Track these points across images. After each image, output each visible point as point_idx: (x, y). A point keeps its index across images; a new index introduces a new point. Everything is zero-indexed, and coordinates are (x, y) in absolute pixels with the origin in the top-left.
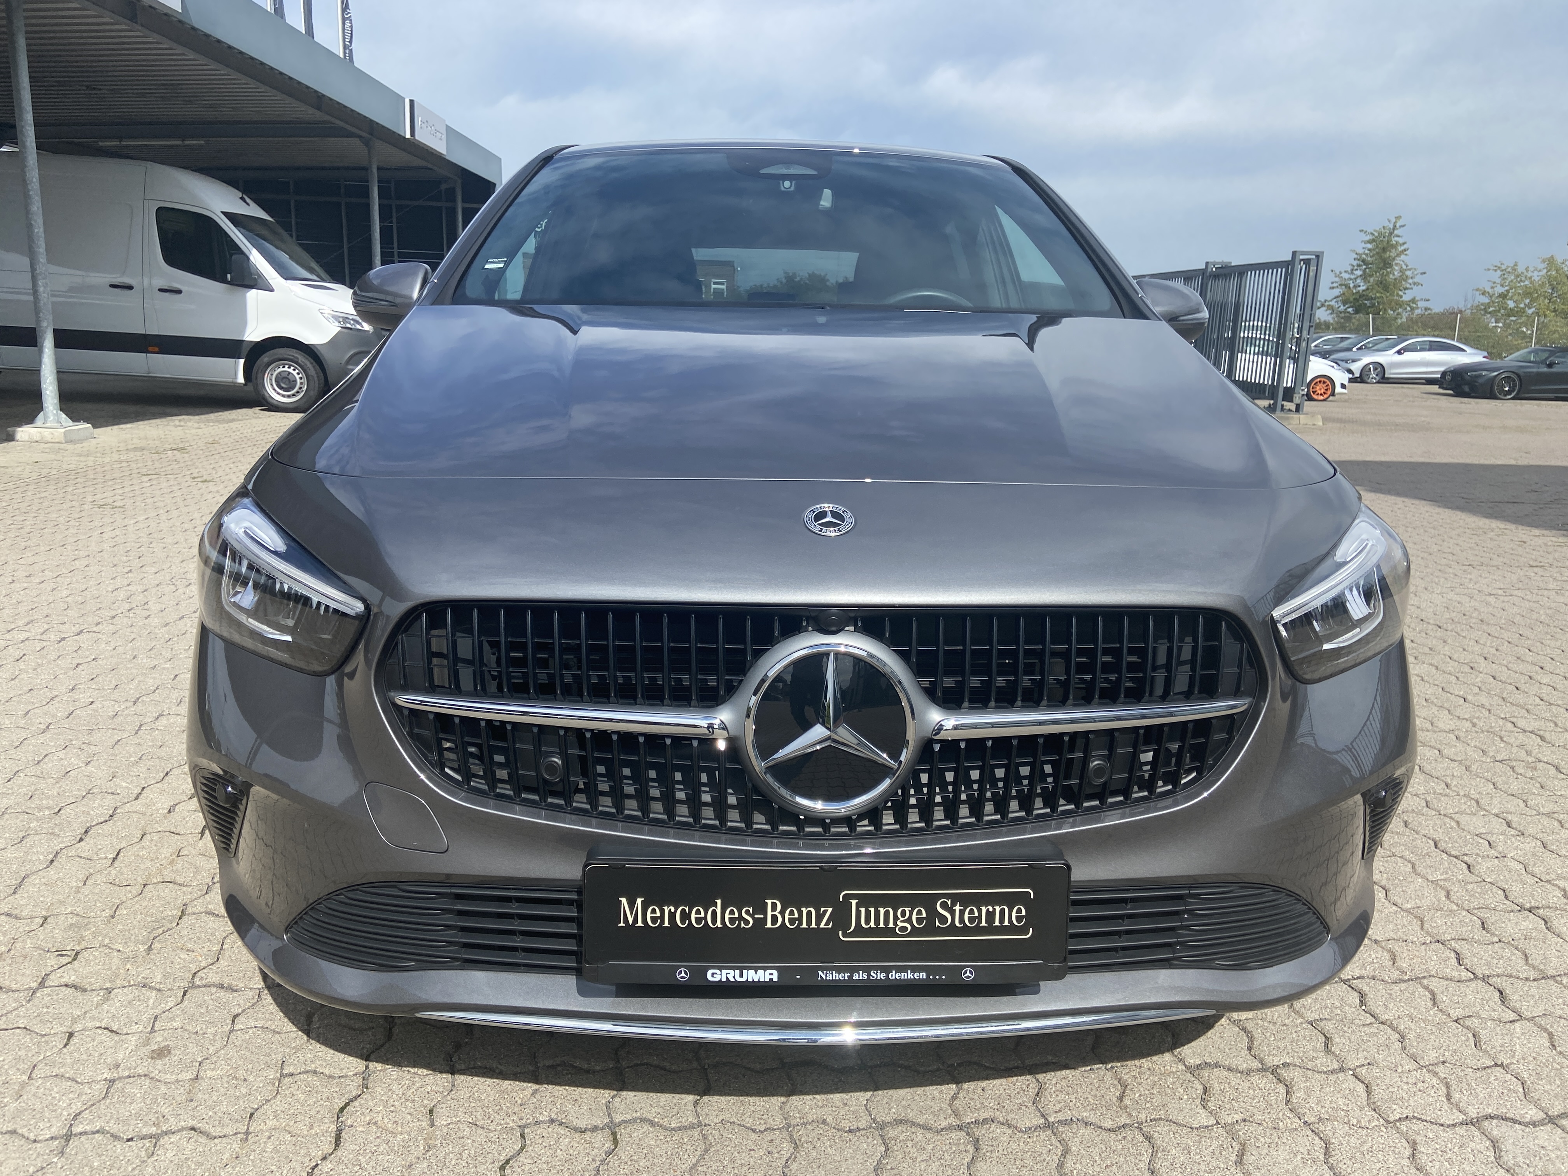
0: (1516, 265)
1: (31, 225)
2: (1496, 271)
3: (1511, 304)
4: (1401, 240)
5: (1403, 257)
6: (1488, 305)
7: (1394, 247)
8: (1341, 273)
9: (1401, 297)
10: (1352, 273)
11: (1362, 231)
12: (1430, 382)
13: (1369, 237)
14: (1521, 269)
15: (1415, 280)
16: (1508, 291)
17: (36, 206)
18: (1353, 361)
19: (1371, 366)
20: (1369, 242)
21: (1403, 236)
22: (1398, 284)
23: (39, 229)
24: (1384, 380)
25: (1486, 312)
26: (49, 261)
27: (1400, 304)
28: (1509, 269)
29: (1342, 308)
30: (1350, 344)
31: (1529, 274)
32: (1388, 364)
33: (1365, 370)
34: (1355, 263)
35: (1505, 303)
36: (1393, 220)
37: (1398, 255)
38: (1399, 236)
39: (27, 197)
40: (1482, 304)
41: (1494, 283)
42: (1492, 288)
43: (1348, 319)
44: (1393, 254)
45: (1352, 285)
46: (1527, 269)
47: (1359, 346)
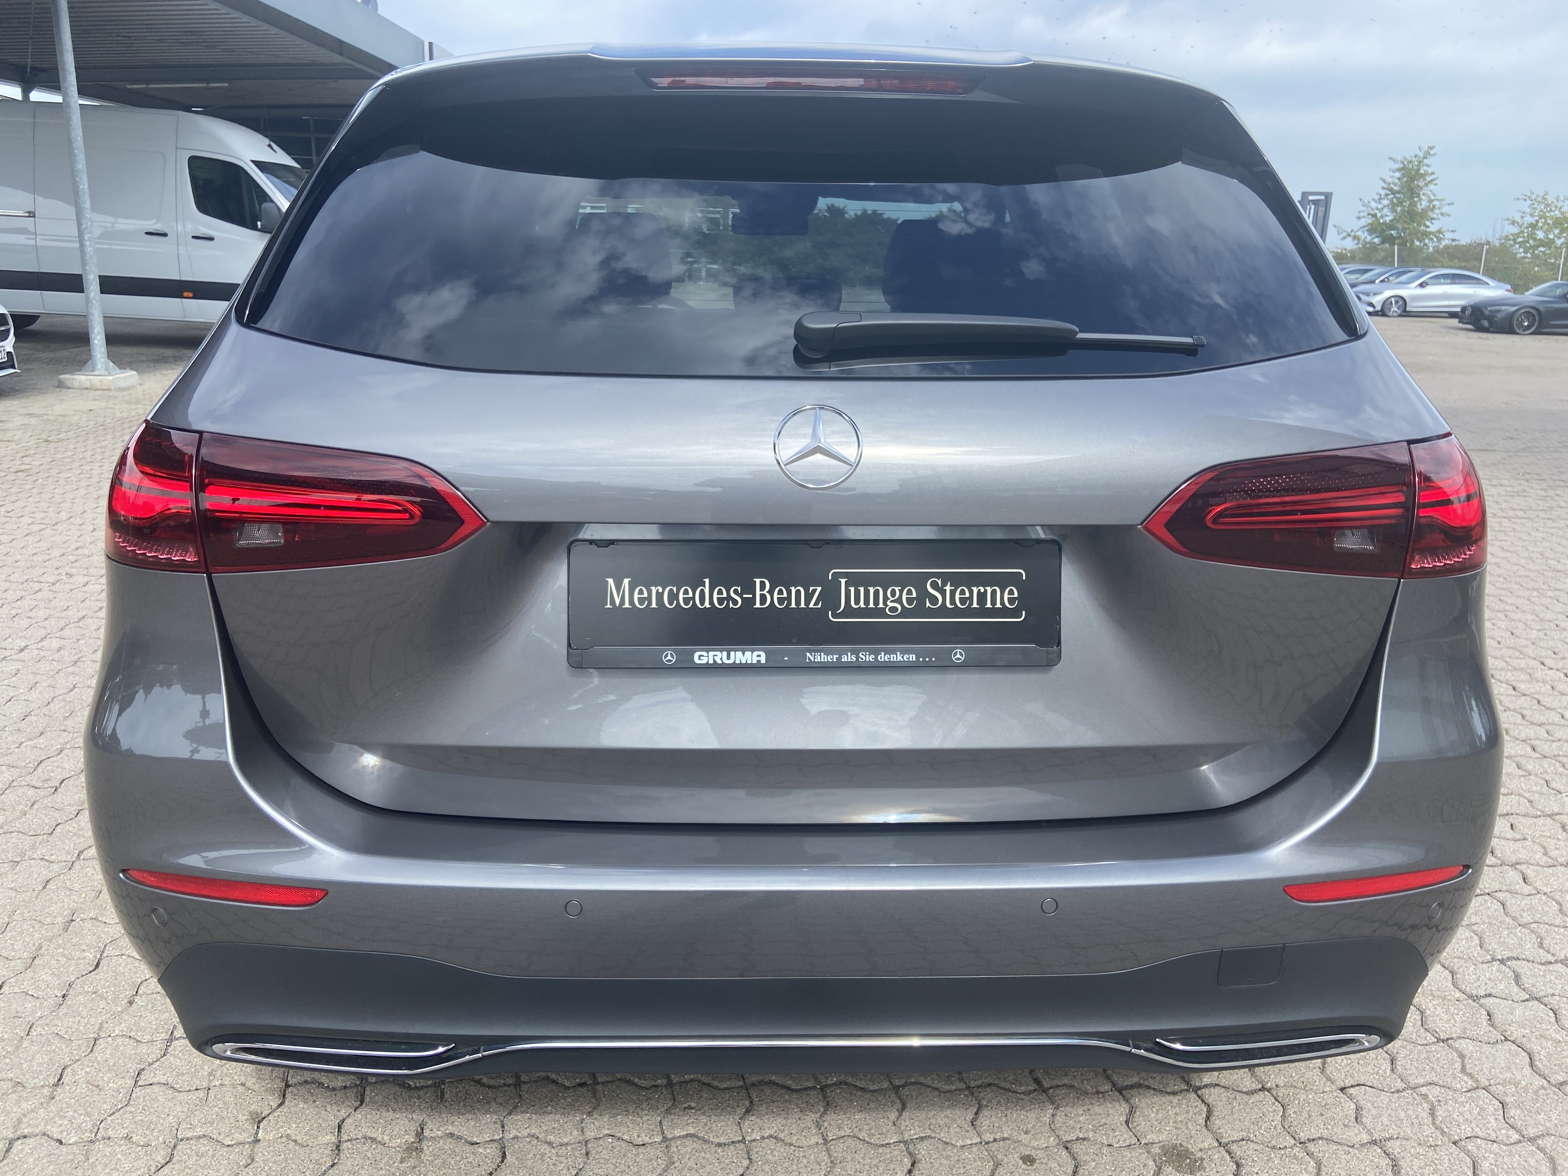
0: (1546, 194)
1: (76, 181)
2: (1525, 200)
3: (1540, 235)
4: (1430, 170)
5: (1431, 187)
6: (1518, 235)
7: (1423, 176)
8: (1369, 202)
9: (1428, 227)
10: (1380, 203)
11: (1391, 159)
12: (1453, 315)
13: (1397, 166)
14: (1550, 199)
15: (1443, 211)
16: (1537, 221)
17: (81, 165)
18: (1375, 294)
19: (1393, 300)
20: (1399, 170)
21: (1433, 165)
22: (1424, 215)
23: (84, 186)
24: (1405, 313)
25: (1515, 243)
26: (93, 209)
27: (1426, 234)
28: (1539, 199)
29: (1369, 238)
30: (1375, 275)
31: (1560, 204)
32: (1409, 296)
33: (1386, 303)
34: (1383, 192)
35: (1535, 234)
36: (1425, 149)
37: (1426, 185)
38: (1428, 166)
39: (71, 156)
40: (1512, 234)
41: (1524, 213)
42: (1522, 217)
43: (1374, 248)
44: (1422, 183)
45: (1379, 215)
46: (1557, 199)
47: (1382, 278)
